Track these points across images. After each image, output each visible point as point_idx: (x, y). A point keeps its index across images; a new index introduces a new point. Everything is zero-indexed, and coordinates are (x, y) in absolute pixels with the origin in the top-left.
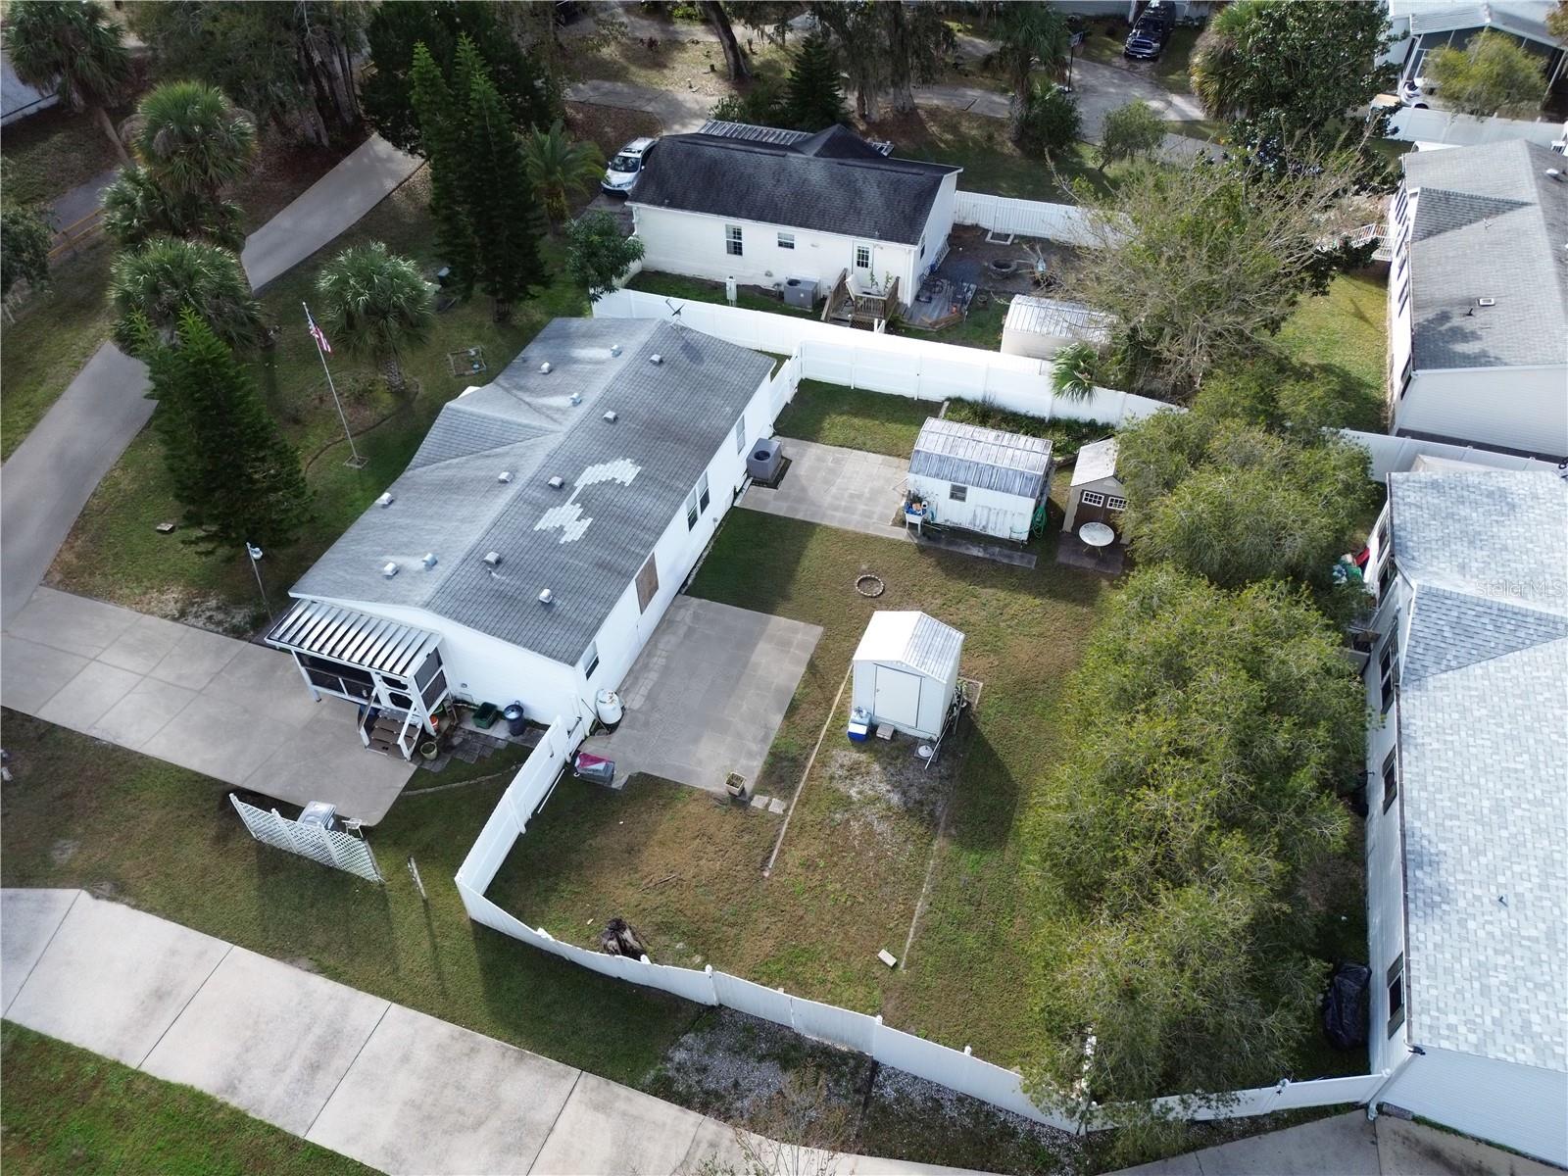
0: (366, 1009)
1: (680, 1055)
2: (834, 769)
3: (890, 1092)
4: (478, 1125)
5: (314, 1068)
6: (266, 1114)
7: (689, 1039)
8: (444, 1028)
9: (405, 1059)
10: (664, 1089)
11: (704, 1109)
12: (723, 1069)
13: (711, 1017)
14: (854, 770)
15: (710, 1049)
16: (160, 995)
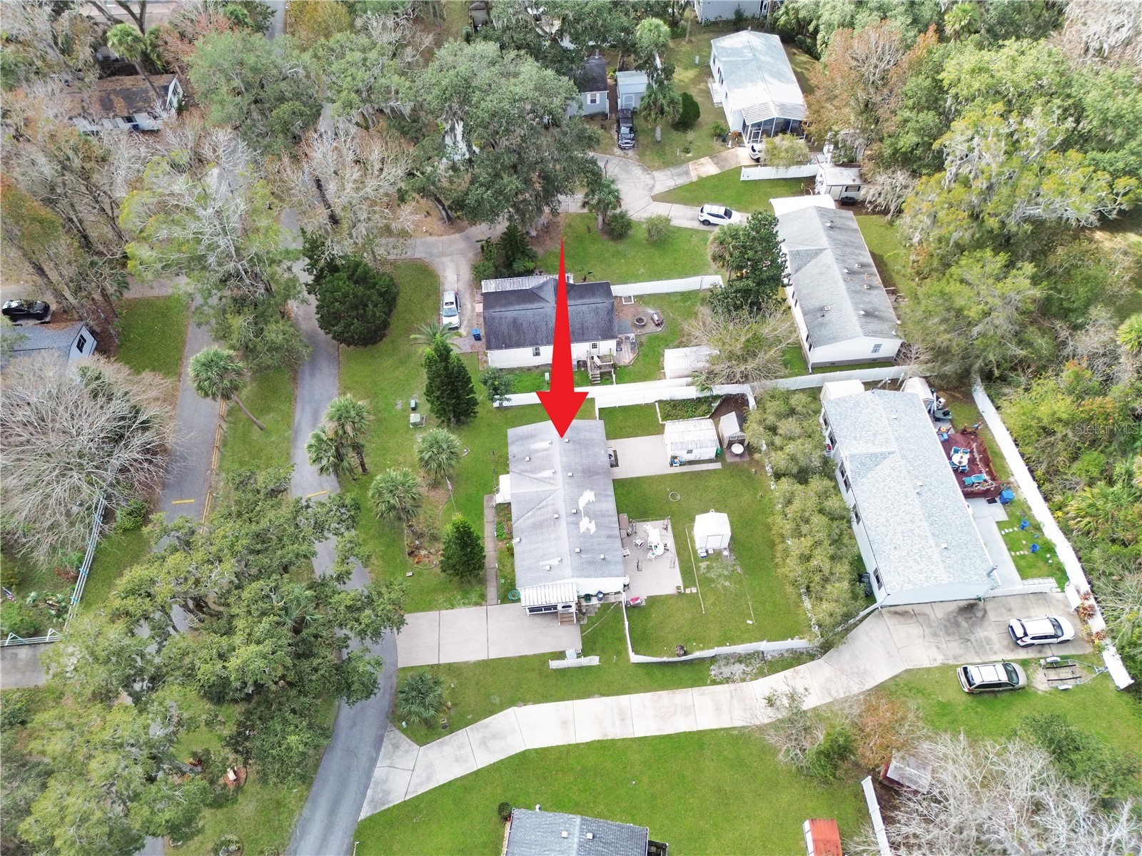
0: (624, 700)
1: (713, 673)
2: (703, 571)
3: (770, 657)
4: (675, 713)
5: (623, 720)
6: (619, 736)
7: (712, 667)
8: (649, 695)
9: (644, 706)
10: (714, 683)
11: (727, 682)
12: (726, 671)
13: (713, 659)
14: (709, 568)
15: (720, 667)
16: (564, 723)
